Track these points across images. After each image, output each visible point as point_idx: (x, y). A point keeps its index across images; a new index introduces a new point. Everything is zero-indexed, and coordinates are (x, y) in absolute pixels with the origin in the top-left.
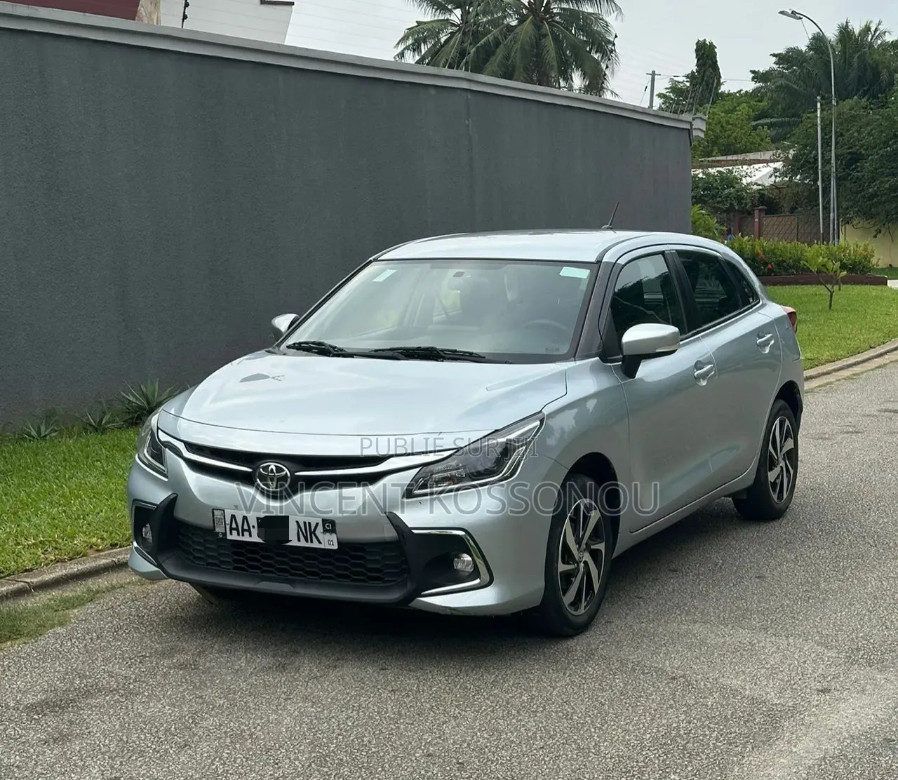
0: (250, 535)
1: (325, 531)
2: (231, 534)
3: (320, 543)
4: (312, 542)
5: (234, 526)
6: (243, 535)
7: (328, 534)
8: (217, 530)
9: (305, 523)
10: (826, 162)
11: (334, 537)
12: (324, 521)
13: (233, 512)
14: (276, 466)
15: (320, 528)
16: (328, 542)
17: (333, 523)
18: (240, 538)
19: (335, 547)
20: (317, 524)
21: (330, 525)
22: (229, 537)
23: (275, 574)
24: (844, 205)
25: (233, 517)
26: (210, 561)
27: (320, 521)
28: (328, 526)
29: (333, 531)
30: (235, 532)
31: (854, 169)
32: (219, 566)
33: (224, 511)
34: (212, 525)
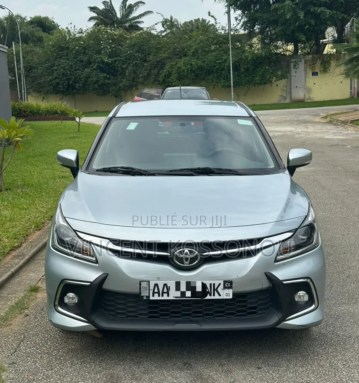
0: (168, 296)
1: (225, 288)
2: (153, 296)
3: (220, 295)
4: (214, 295)
5: (156, 290)
6: (162, 296)
7: (226, 290)
8: (142, 295)
9: (211, 284)
10: (19, 69)
11: (230, 292)
12: (225, 282)
13: (156, 282)
14: (188, 250)
15: (222, 286)
16: (226, 294)
17: (231, 282)
18: (161, 298)
19: (231, 297)
20: (220, 284)
21: (228, 284)
22: (151, 298)
23: (181, 317)
24: (28, 87)
25: (156, 285)
26: (129, 314)
27: (222, 282)
28: (228, 285)
29: (231, 287)
30: (156, 295)
31: (31, 72)
32: (137, 317)
33: (149, 282)
34: (138, 291)
